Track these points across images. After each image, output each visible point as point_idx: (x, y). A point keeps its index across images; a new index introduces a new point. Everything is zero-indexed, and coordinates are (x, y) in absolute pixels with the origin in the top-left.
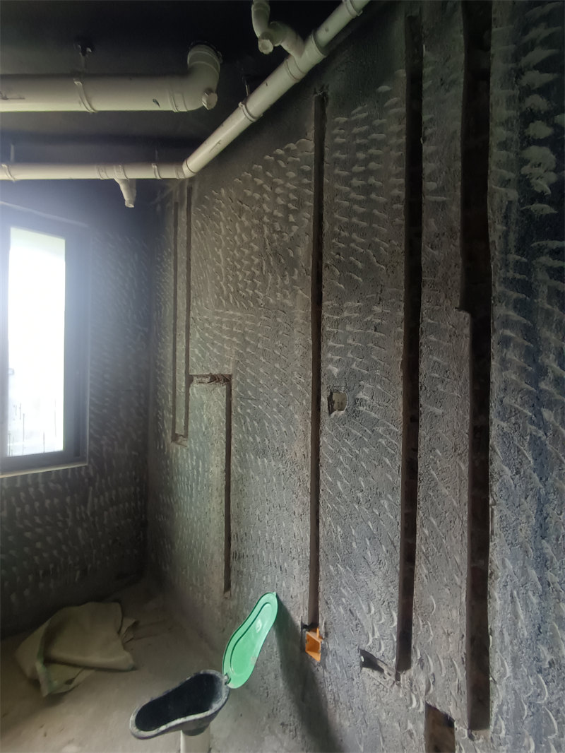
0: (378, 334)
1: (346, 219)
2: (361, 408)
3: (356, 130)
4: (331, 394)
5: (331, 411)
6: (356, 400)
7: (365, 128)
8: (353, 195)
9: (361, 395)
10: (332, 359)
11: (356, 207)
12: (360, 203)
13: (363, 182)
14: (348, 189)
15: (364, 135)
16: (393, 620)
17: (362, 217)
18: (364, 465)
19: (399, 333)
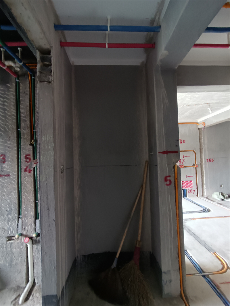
0: (9, 149)
7: (3, 92)
12: (2, 112)
13: (3, 107)
16: (16, 223)
17: (2, 116)
18: (6, 185)
19: (15, 149)
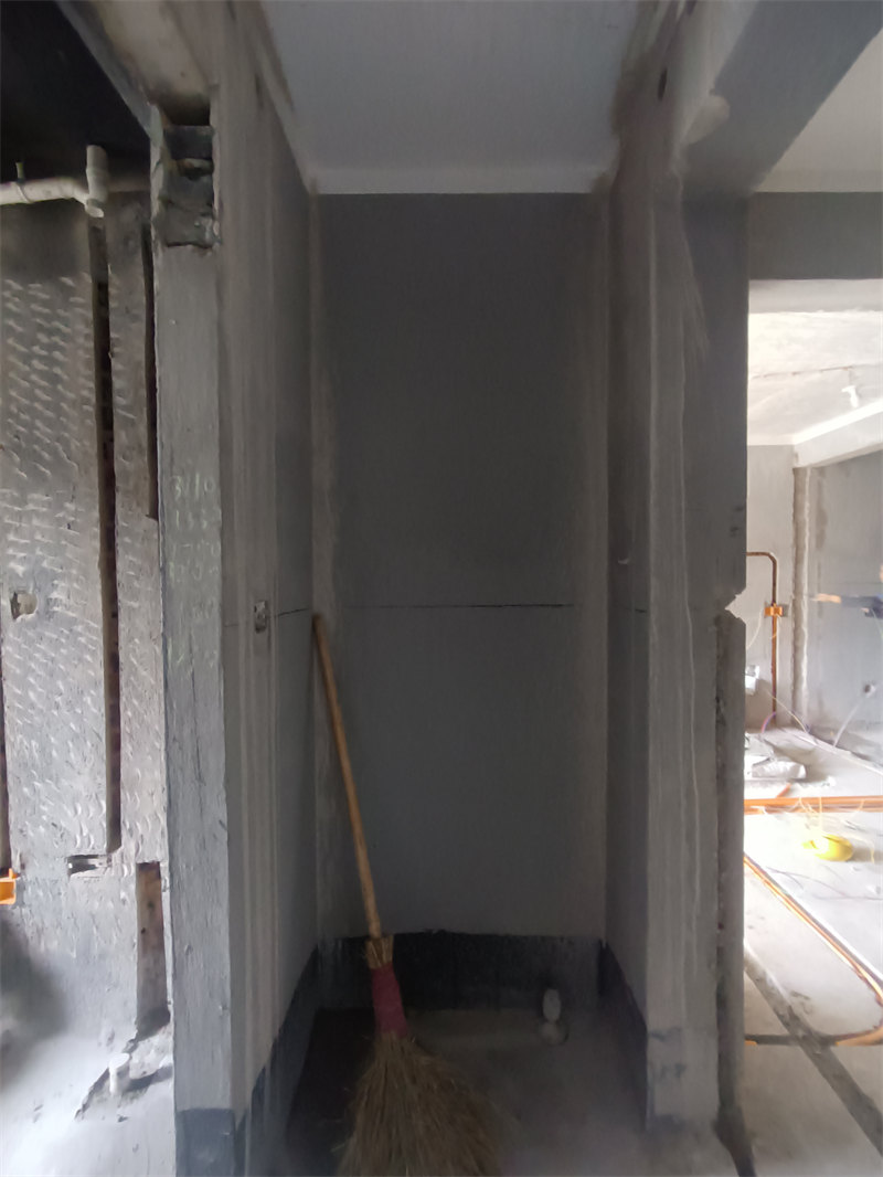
0: (71, 532)
1: (25, 401)
2: (56, 609)
3: (34, 306)
4: (16, 595)
5: (16, 614)
6: (48, 601)
7: (46, 311)
8: (34, 377)
9: (54, 595)
10: (14, 557)
11: (38, 392)
12: (43, 388)
13: (46, 368)
14: (27, 368)
15: (46, 317)
16: (102, 810)
17: (47, 405)
18: (62, 667)
19: (95, 533)
